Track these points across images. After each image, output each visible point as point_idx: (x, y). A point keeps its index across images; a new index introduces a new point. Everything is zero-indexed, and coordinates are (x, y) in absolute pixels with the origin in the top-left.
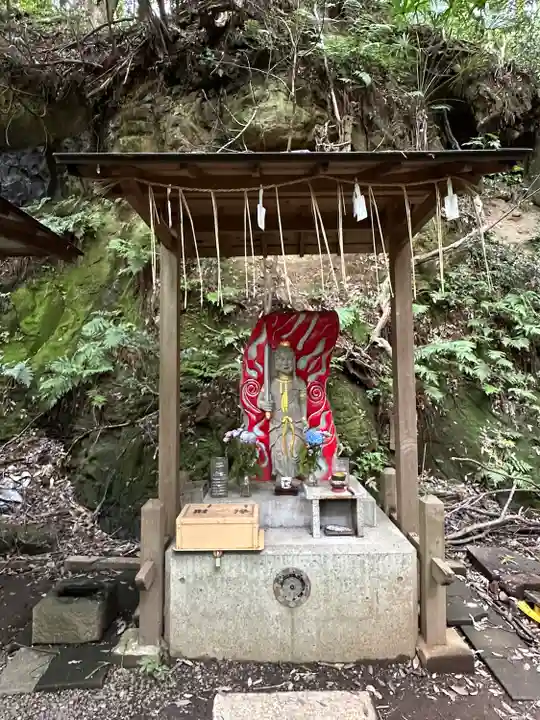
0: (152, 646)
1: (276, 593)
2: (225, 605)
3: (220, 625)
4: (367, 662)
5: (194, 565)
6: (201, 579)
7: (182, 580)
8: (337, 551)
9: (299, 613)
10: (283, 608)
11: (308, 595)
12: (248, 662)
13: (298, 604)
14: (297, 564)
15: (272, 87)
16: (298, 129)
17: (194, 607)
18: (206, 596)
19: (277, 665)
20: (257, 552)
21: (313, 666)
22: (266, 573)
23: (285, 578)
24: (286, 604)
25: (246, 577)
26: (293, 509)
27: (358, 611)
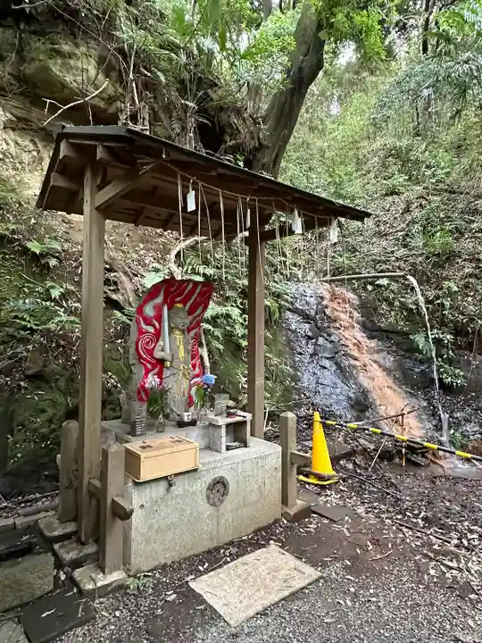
0: (117, 572)
1: (208, 498)
2: (174, 518)
3: (170, 535)
4: (260, 530)
5: (151, 492)
6: (156, 502)
7: (142, 506)
8: (243, 458)
9: (222, 508)
10: (212, 508)
11: (227, 494)
12: (190, 557)
13: (222, 502)
14: (220, 473)
15: (83, 49)
16: (103, 99)
17: (150, 527)
18: (160, 515)
19: (209, 552)
20: (195, 470)
21: (231, 543)
22: (201, 485)
23: (214, 484)
24: (214, 505)
25: (188, 491)
26: (198, 436)
27: (254, 497)
